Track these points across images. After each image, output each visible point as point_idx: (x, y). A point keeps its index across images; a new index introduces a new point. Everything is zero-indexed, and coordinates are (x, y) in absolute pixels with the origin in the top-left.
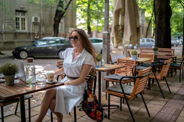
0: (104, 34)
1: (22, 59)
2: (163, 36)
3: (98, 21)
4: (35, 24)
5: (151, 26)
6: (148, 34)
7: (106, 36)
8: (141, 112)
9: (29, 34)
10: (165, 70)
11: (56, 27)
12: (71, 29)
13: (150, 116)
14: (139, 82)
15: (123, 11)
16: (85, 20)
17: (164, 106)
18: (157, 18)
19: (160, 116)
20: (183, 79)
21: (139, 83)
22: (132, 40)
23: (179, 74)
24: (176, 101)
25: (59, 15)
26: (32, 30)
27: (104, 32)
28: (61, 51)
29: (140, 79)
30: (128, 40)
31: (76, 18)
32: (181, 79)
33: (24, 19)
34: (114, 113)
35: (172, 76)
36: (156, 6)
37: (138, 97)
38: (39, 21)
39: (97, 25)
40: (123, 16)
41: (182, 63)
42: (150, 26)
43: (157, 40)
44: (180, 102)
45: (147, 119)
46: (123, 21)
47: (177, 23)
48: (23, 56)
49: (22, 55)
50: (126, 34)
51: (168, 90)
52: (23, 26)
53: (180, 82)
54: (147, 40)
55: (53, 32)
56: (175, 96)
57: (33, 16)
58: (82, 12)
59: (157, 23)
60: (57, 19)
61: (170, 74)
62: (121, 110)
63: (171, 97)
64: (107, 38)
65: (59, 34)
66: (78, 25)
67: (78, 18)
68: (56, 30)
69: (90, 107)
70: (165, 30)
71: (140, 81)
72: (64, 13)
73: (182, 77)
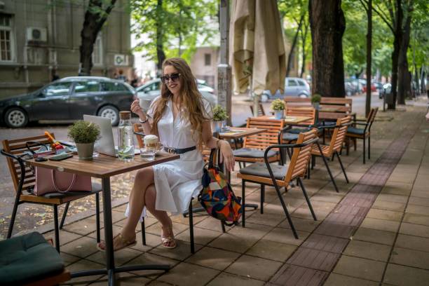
0: (219, 69)
1: (14, 128)
2: (329, 72)
3: (180, 38)
4: (35, 45)
5: (298, 49)
6: (291, 68)
7: (225, 72)
8: (298, 214)
9: (22, 69)
10: (338, 138)
11: (86, 54)
12: (118, 58)
13: (315, 219)
14: (299, 155)
15: (250, 21)
16: (150, 37)
17: (339, 203)
18: (315, 35)
19: (334, 217)
20: (369, 158)
21: (299, 157)
22: (271, 81)
23: (362, 150)
24: (359, 195)
25: (93, 25)
26: (29, 60)
27: (221, 65)
28: (104, 108)
29: (300, 150)
30: (263, 82)
31: (131, 33)
32: (367, 159)
33: (8, 33)
34: (250, 218)
35: (348, 154)
36: (313, 9)
37: (289, 191)
38: (43, 38)
39: (178, 47)
40: (251, 32)
41: (367, 125)
42: (295, 49)
43: (317, 82)
44: (366, 196)
45: (312, 224)
46: (252, 43)
47: (354, 43)
48: (16, 122)
49: (12, 119)
50: (258, 69)
51: (344, 177)
52: (6, 50)
53: (364, 163)
54: (290, 81)
55: (80, 65)
56: (357, 188)
57: (28, 26)
58: (144, 18)
59: (316, 46)
60: (87, 35)
61: (344, 151)
62: (262, 212)
63: (349, 188)
64: (227, 76)
65: (93, 68)
66: (133, 49)
67: (134, 31)
68: (86, 61)
69: (218, 199)
70: (333, 60)
71: (301, 152)
72: (104, 20)
73: (367, 155)
